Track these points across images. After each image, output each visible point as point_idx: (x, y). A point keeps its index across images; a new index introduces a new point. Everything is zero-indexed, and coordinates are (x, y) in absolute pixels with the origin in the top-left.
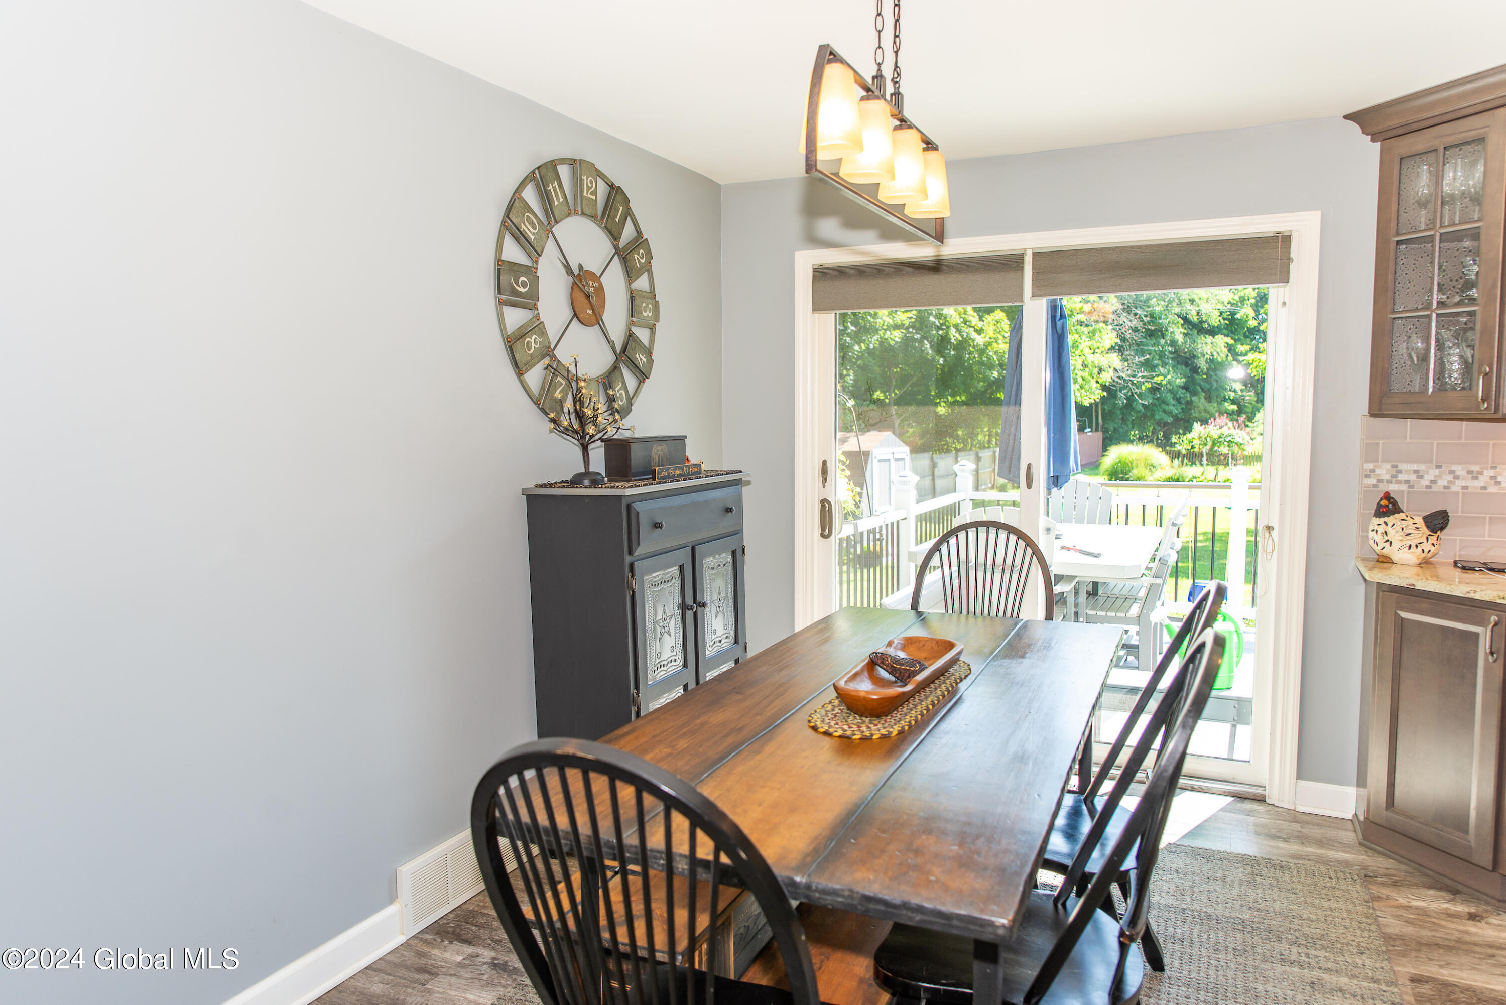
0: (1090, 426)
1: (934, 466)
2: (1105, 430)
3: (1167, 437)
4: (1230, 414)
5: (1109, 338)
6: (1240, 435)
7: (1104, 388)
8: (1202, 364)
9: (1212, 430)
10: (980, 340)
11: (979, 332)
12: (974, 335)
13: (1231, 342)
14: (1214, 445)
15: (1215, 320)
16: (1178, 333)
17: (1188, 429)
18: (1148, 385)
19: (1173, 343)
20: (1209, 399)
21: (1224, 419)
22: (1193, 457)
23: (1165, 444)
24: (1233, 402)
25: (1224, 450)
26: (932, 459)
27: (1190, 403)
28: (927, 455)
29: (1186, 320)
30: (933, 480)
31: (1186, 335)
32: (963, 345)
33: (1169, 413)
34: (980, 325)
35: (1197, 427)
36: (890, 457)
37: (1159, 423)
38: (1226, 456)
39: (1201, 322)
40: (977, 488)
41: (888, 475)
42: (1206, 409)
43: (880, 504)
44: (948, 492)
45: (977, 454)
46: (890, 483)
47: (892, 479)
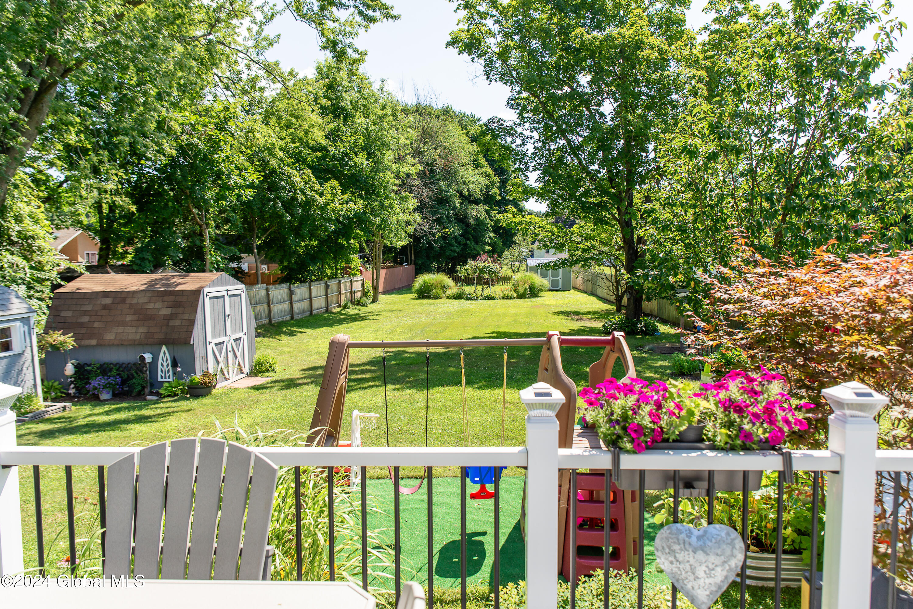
0: (407, 262)
1: (291, 293)
2: (416, 264)
3: (454, 267)
4: (488, 252)
5: (413, 203)
6: (495, 266)
7: (410, 236)
8: (472, 222)
9: (479, 264)
10: (321, 201)
11: (321, 195)
12: (317, 197)
13: (488, 208)
14: (480, 273)
15: (478, 194)
16: (457, 202)
17: (465, 263)
18: (439, 234)
19: (454, 208)
20: (477, 243)
21: (485, 256)
22: (469, 281)
23: (451, 272)
24: (489, 245)
25: (486, 276)
26: (290, 289)
27: (466, 244)
28: (286, 285)
29: (461, 195)
30: (291, 303)
31: (461, 203)
32: (309, 203)
33: (455, 251)
34: (321, 190)
35: (470, 262)
36: (225, 293)
37: (448, 257)
38: (488, 280)
39: (470, 196)
40: (327, 308)
41: (221, 310)
42: (475, 249)
43: (214, 336)
44: (304, 312)
45: (326, 283)
46: (226, 316)
47: (227, 312)
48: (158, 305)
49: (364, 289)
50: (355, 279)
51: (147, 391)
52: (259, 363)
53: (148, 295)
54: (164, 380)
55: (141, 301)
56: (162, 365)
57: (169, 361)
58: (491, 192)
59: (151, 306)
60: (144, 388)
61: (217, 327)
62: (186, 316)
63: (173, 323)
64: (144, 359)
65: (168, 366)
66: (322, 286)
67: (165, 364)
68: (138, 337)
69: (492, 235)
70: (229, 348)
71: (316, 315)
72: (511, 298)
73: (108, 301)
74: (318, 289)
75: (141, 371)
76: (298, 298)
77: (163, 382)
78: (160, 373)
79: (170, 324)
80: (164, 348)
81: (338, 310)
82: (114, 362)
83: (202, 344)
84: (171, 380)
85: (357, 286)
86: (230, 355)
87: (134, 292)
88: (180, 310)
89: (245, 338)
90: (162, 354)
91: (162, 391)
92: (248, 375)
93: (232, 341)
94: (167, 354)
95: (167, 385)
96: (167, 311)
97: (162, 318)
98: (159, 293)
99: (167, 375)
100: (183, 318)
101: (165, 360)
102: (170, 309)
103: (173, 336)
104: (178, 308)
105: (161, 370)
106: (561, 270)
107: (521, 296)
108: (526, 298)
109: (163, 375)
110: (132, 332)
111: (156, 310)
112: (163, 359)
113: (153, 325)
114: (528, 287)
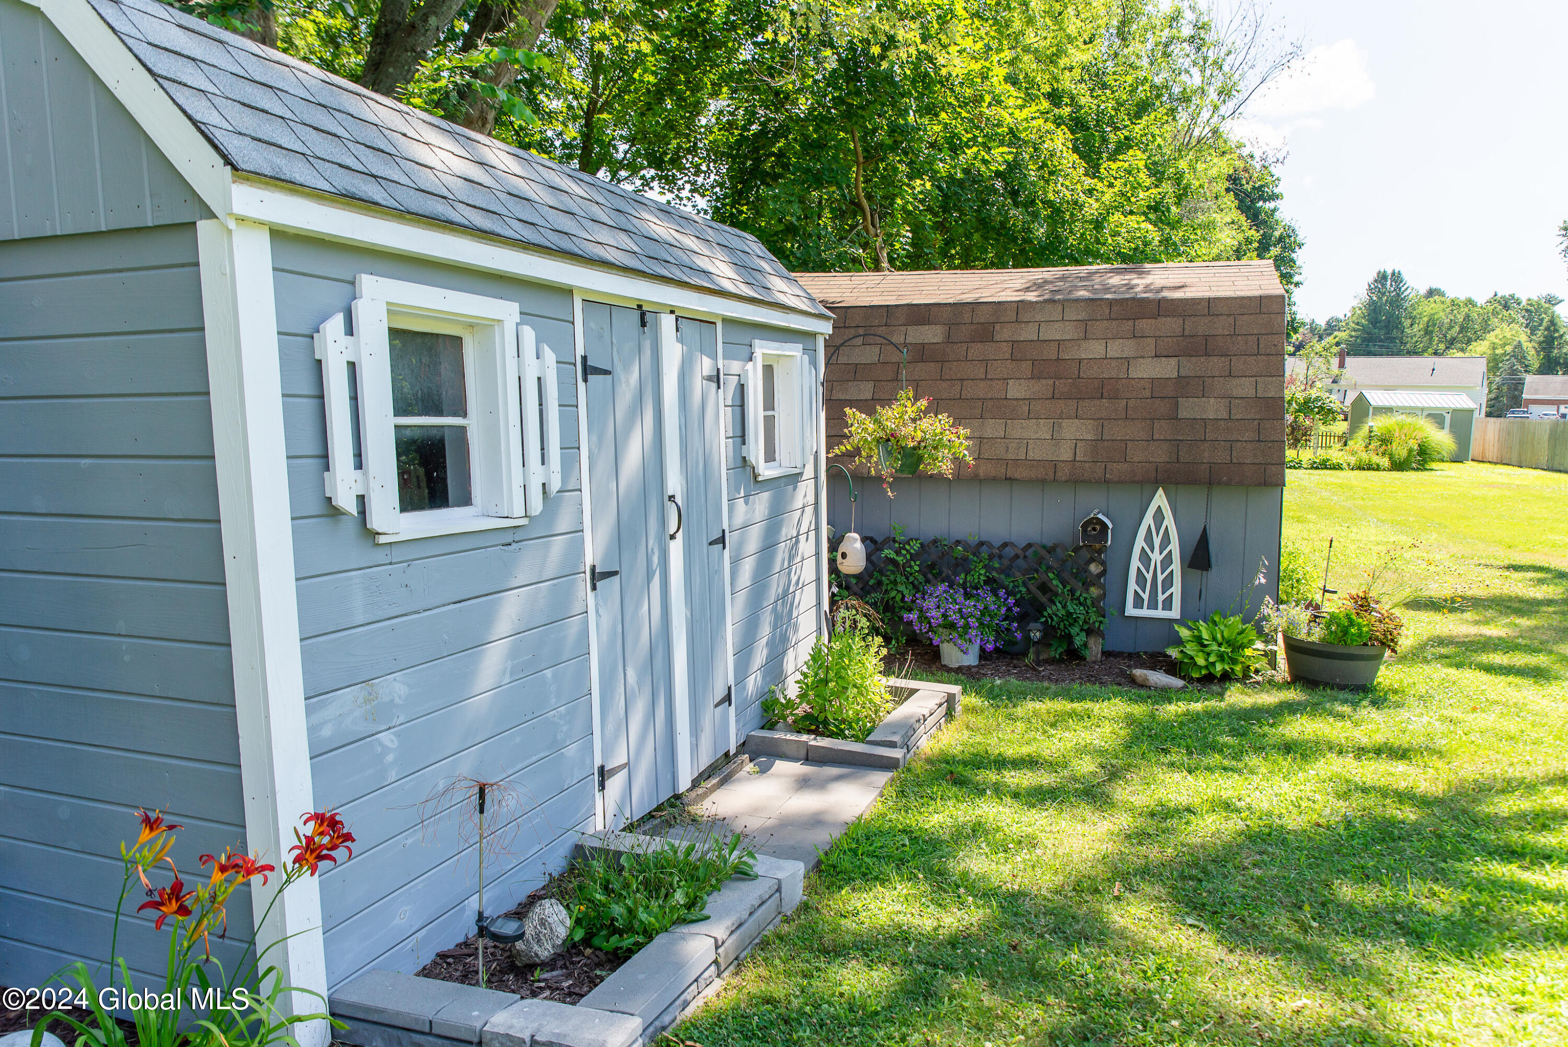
48: (1116, 349)
51: (1096, 647)
54: (1145, 612)
55: (1053, 333)
56: (1145, 559)
57: (1174, 546)
59: (1094, 349)
62: (1244, 388)
63: (1189, 409)
65: (1167, 561)
67: (1156, 557)
68: (1066, 455)
72: (1377, 469)
73: (932, 334)
77: (1145, 620)
78: (1132, 586)
79: (1184, 414)
80: (1160, 499)
82: (973, 540)
84: (1173, 613)
88: (1215, 364)
90: (1148, 520)
94: (1169, 521)
95: (1156, 631)
96: (1167, 369)
97: (1148, 393)
98: (1115, 309)
99: (1161, 598)
100: (1235, 394)
101: (1157, 541)
102: (1173, 361)
103: (1206, 454)
104: (1202, 359)
105: (1140, 576)
106: (1448, 418)
107: (1398, 466)
108: (1413, 469)
109: (1146, 597)
110: (1037, 436)
111: (1114, 363)
112: (1149, 539)
113: (1113, 416)
114: (1416, 447)
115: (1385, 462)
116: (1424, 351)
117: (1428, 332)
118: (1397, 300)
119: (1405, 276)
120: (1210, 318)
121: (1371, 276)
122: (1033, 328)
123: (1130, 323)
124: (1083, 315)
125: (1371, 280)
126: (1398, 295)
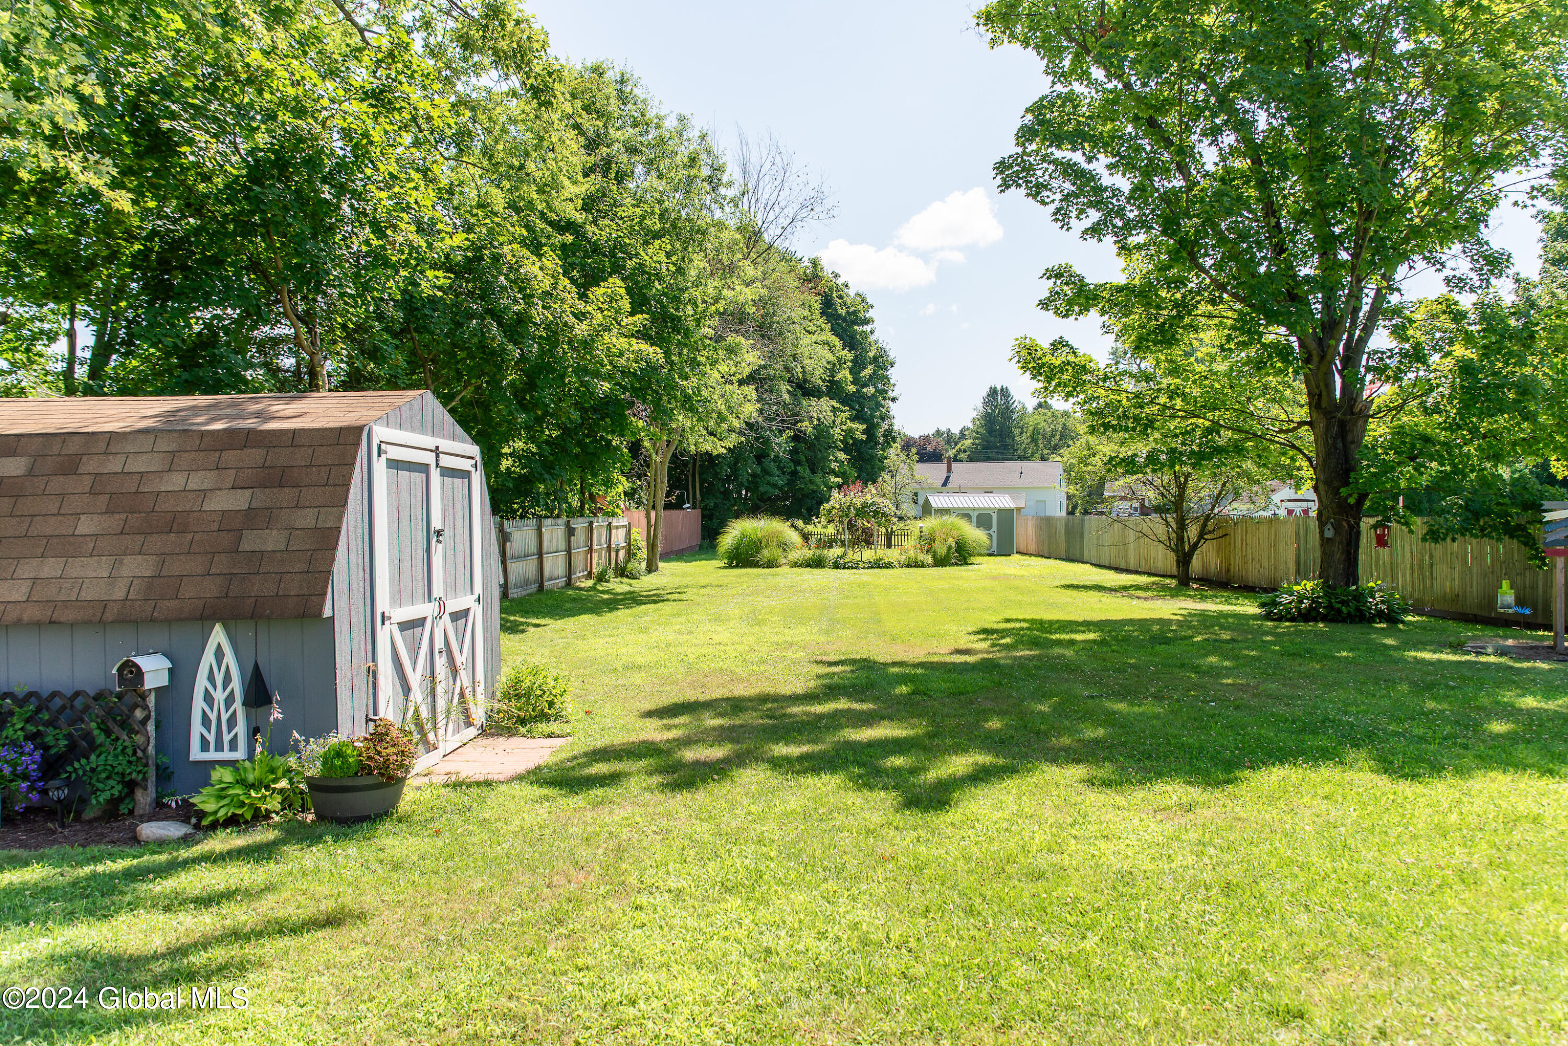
1: (504, 538)
6: (885, 504)
8: (809, 429)
9: (855, 498)
11: (579, 318)
12: (572, 320)
13: (834, 406)
14: (857, 516)
15: (818, 377)
16: (782, 391)
20: (813, 471)
24: (838, 474)
25: (866, 524)
26: (501, 529)
27: (794, 473)
29: (792, 379)
30: (504, 562)
31: (791, 394)
33: (775, 486)
35: (836, 495)
36: (429, 458)
39: (805, 381)
40: (569, 577)
41: (420, 513)
42: (811, 482)
43: (398, 598)
44: (527, 583)
45: (568, 525)
46: (433, 535)
47: (436, 524)
48: (197, 481)
49: (629, 545)
50: (615, 522)
51: (144, 799)
52: (515, 693)
53: (164, 445)
54: (212, 755)
55: (136, 465)
56: (209, 699)
57: (236, 685)
58: (838, 377)
59: (176, 482)
60: (131, 786)
61: (406, 565)
62: (306, 519)
63: (251, 542)
64: (139, 674)
65: (230, 700)
66: (560, 531)
67: (220, 696)
68: (119, 594)
69: (842, 456)
70: (439, 644)
71: (551, 592)
72: (923, 566)
73: (14, 467)
74: (553, 534)
75: (125, 724)
76: (515, 552)
77: (212, 764)
78: (197, 728)
79: (245, 546)
80: (218, 635)
81: (590, 583)
83: (359, 618)
84: (240, 754)
85: (619, 537)
86: (441, 662)
87: (112, 437)
88: (287, 494)
89: (477, 611)
90: (209, 657)
91: (205, 802)
92: (486, 732)
93: (446, 617)
94: (230, 658)
95: (226, 775)
96: (239, 501)
97: (215, 526)
98: (205, 440)
99: (227, 738)
100: (297, 525)
101: (219, 679)
102: (248, 493)
103: (256, 588)
104: (275, 490)
105: (205, 717)
106: (995, 517)
107: (940, 562)
108: (953, 565)
109: (211, 738)
110: (95, 575)
111: (191, 496)
112: (211, 678)
113: (177, 550)
114: (953, 545)
115: (929, 559)
116: (1032, 455)
117: (1034, 440)
118: (1007, 411)
119: (1012, 391)
120: (291, 449)
121: (984, 392)
122: (120, 459)
123: (217, 454)
124: (173, 447)
125: (985, 394)
126: (1007, 408)
